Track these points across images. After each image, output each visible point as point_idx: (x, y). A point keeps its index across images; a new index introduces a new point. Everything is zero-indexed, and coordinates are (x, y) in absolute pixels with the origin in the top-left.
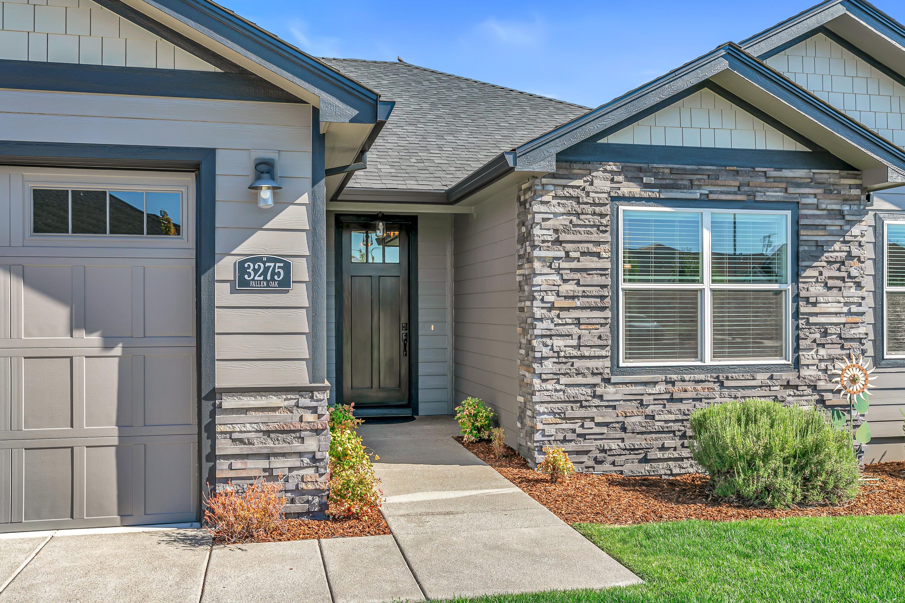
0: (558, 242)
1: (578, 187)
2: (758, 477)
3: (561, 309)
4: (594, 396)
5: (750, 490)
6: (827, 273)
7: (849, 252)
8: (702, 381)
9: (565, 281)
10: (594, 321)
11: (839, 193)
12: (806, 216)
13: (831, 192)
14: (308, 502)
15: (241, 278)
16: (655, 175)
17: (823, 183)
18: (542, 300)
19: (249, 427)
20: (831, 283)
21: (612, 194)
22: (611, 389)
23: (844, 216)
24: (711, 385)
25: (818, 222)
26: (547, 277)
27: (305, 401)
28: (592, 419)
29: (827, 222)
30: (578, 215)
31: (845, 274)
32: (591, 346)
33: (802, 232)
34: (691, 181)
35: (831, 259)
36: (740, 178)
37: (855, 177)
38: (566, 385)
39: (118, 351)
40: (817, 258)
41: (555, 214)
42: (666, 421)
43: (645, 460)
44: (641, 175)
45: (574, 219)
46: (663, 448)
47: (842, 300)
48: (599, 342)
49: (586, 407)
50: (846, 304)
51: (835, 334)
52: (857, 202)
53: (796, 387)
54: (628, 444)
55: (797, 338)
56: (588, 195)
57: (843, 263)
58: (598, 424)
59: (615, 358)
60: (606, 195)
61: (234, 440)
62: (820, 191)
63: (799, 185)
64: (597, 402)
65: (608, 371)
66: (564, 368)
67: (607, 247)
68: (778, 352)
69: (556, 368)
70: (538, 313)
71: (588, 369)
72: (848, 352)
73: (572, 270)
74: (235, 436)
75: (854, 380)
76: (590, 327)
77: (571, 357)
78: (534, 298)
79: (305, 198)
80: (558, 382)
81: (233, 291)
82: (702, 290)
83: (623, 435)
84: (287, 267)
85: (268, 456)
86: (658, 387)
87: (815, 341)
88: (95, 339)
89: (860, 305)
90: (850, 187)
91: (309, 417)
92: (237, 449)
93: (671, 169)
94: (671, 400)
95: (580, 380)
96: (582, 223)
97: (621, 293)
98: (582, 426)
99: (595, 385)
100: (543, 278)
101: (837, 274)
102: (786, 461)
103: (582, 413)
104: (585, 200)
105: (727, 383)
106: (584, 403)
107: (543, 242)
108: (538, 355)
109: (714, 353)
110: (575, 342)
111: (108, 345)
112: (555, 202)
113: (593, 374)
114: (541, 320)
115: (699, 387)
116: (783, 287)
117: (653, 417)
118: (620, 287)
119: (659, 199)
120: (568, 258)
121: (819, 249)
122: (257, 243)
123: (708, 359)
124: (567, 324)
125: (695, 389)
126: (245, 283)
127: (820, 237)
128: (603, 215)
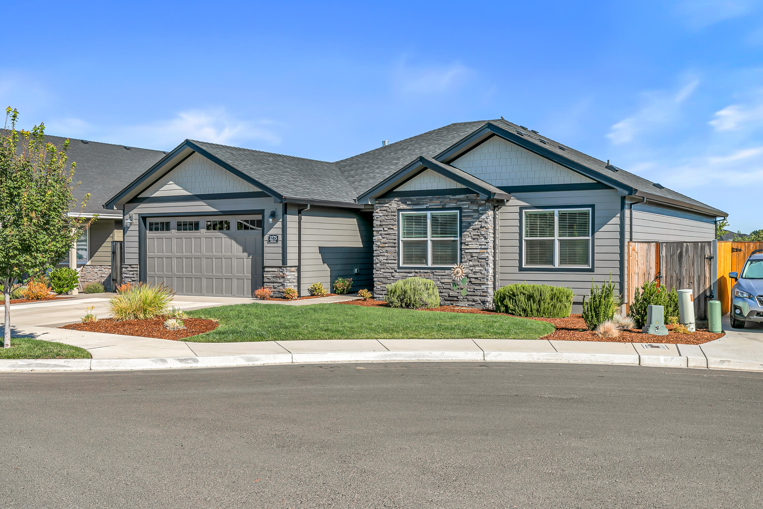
0: (381, 225)
1: (387, 207)
3: (382, 247)
4: (392, 276)
6: (472, 233)
7: (481, 225)
9: (383, 238)
10: (392, 251)
11: (477, 203)
12: (465, 212)
13: (474, 202)
16: (411, 201)
17: (470, 200)
18: (376, 244)
19: (270, 276)
20: (474, 237)
21: (397, 208)
22: (397, 274)
23: (479, 211)
24: (430, 274)
25: (469, 214)
26: (378, 237)
27: (281, 270)
29: (472, 214)
30: (387, 216)
31: (479, 234)
32: (391, 260)
33: (463, 218)
34: (423, 202)
35: (474, 228)
36: (440, 200)
38: (383, 272)
40: (468, 228)
41: (381, 216)
44: (407, 201)
45: (386, 217)
47: (478, 243)
48: (394, 258)
49: (389, 280)
50: (480, 245)
51: (476, 256)
52: (485, 206)
55: (461, 258)
56: (390, 208)
57: (479, 229)
59: (399, 264)
60: (395, 209)
61: (268, 278)
62: (469, 202)
63: (462, 201)
64: (393, 278)
65: (396, 268)
66: (382, 267)
67: (396, 226)
68: (454, 263)
69: (380, 267)
70: (375, 249)
71: (390, 267)
72: (481, 263)
73: (385, 234)
75: (458, 272)
76: (391, 253)
77: (385, 263)
78: (374, 244)
80: (381, 271)
81: (268, 243)
82: (428, 240)
84: (277, 237)
86: (412, 274)
87: (468, 259)
88: (247, 254)
89: (486, 245)
91: (281, 274)
92: (268, 281)
93: (416, 198)
95: (387, 271)
96: (388, 218)
97: (401, 242)
99: (392, 273)
100: (377, 237)
101: (477, 234)
104: (389, 211)
106: (389, 278)
107: (377, 225)
108: (375, 262)
109: (433, 263)
110: (386, 258)
111: (249, 256)
112: (380, 212)
113: (392, 269)
114: (376, 251)
115: (425, 275)
116: (456, 239)
118: (400, 239)
119: (412, 209)
120: (384, 231)
121: (470, 224)
122: (272, 231)
123: (430, 265)
124: (383, 252)
125: (424, 275)
126: (269, 241)
127: (470, 220)
128: (395, 216)
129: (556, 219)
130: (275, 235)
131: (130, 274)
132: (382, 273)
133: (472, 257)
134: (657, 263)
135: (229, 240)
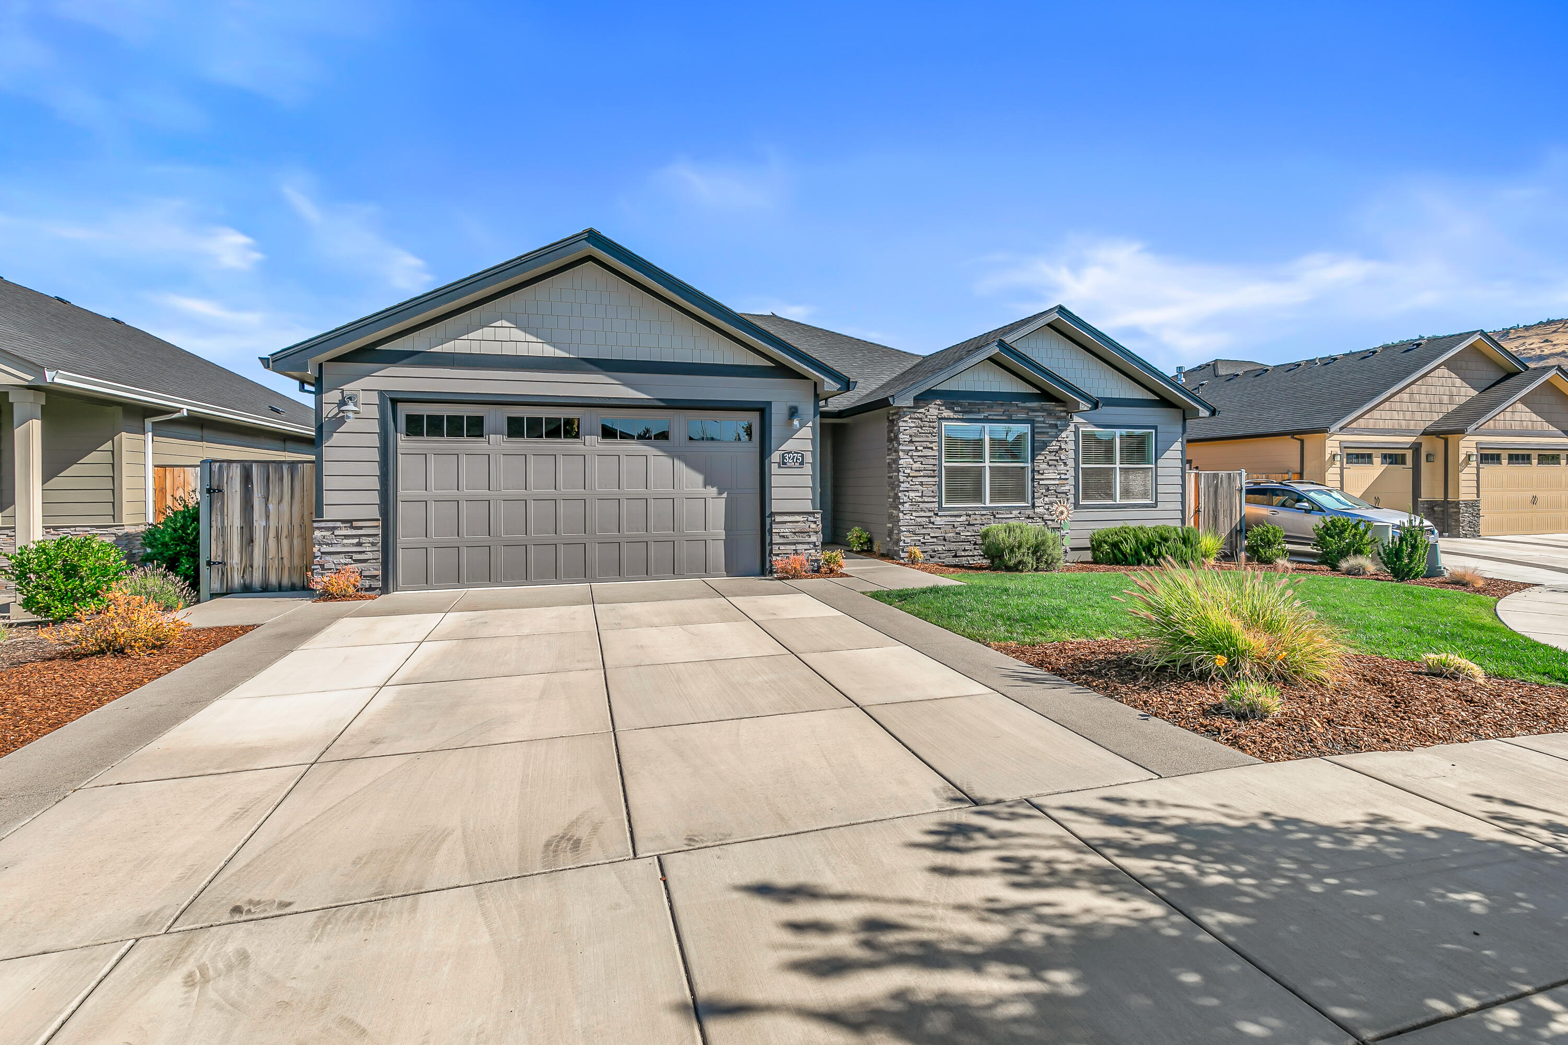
0: (911, 442)
1: (921, 413)
2: (1015, 556)
3: (913, 477)
4: (930, 522)
5: (1012, 563)
6: (1048, 458)
7: (1060, 446)
8: (985, 515)
9: (915, 462)
10: (930, 483)
11: (1055, 415)
12: (1038, 427)
13: (1051, 414)
14: (812, 565)
15: (783, 461)
16: (961, 406)
17: (1047, 410)
18: (904, 472)
19: (787, 530)
20: (1051, 463)
21: (939, 416)
22: (938, 518)
23: (1057, 427)
24: (989, 517)
25: (1044, 430)
26: (906, 460)
27: (811, 519)
28: (929, 534)
29: (1049, 430)
30: (921, 427)
31: (1058, 458)
32: (928, 497)
33: (1036, 436)
34: (979, 409)
35: (1051, 450)
36: (1004, 408)
37: (1063, 406)
38: (916, 517)
39: (725, 495)
40: (1043, 450)
41: (910, 427)
42: (967, 536)
43: (955, 556)
44: (954, 406)
45: (920, 429)
46: (965, 550)
47: (1056, 472)
48: (932, 494)
49: (926, 528)
50: (1059, 474)
51: (1053, 490)
52: (1065, 419)
53: (1033, 518)
54: (946, 548)
55: (1033, 492)
56: (926, 417)
57: (1057, 452)
58: (932, 537)
59: (940, 503)
60: (936, 417)
61: (780, 536)
62: (1045, 414)
63: (1034, 411)
64: (931, 526)
65: (936, 509)
66: (915, 508)
67: (936, 444)
68: (1023, 499)
69: (910, 508)
70: (902, 479)
71: (927, 508)
72: (1060, 499)
73: (919, 456)
74: (781, 534)
75: (1062, 513)
76: (927, 486)
77: (918, 502)
78: (900, 471)
79: (810, 424)
80: (912, 515)
81: (779, 467)
82: (984, 467)
83: (944, 543)
84: (803, 456)
85: (794, 544)
86: (962, 518)
87: (1042, 494)
88: (715, 489)
89: (1066, 474)
90: (1061, 411)
91: (813, 526)
92: (781, 541)
93: (969, 403)
94: (969, 525)
95: (923, 514)
96: (923, 432)
97: (943, 468)
98: (924, 538)
99: (930, 517)
100: (904, 460)
101: (1054, 458)
102: (1029, 549)
103: (924, 531)
104: (925, 420)
105: (997, 516)
106: (925, 526)
107: (905, 441)
108: (902, 501)
109: (991, 500)
110: (920, 494)
111: (720, 493)
112: (910, 421)
113: (930, 511)
114: (903, 482)
115: (983, 518)
116: (1026, 465)
117: (960, 534)
118: (943, 465)
119: (963, 418)
120: (917, 450)
121: (1045, 445)
122: (789, 445)
123: (988, 504)
124: (916, 485)
125: (981, 519)
126: (784, 463)
127: (1045, 438)
128: (934, 428)
129: (1118, 440)
130: (795, 453)
131: (344, 545)
132: (914, 518)
133: (1048, 490)
134: (1196, 496)
135: (668, 461)
